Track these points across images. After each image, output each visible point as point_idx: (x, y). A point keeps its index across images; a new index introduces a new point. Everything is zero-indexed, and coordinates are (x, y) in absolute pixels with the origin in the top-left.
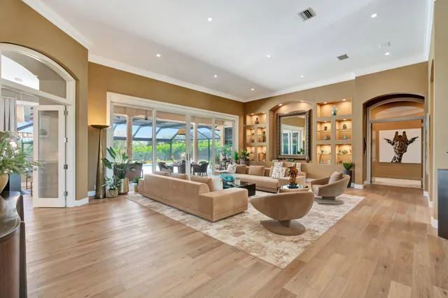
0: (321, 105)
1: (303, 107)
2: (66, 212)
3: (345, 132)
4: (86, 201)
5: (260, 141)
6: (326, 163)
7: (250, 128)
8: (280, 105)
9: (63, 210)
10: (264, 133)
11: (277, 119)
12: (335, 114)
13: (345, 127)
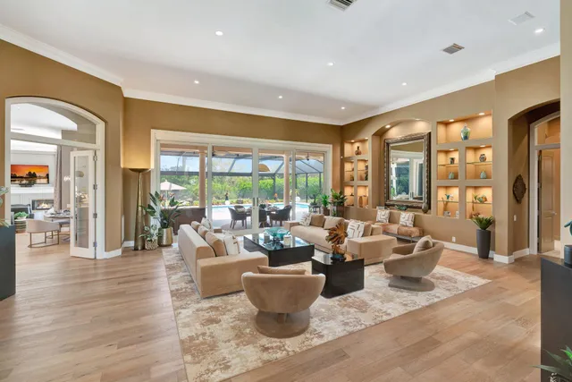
0: (447, 124)
1: (421, 127)
2: (95, 264)
3: (483, 166)
4: (118, 252)
5: (362, 179)
6: (454, 214)
7: (349, 160)
8: (388, 127)
9: (93, 262)
10: (367, 167)
11: (384, 148)
12: (466, 138)
13: (483, 159)
